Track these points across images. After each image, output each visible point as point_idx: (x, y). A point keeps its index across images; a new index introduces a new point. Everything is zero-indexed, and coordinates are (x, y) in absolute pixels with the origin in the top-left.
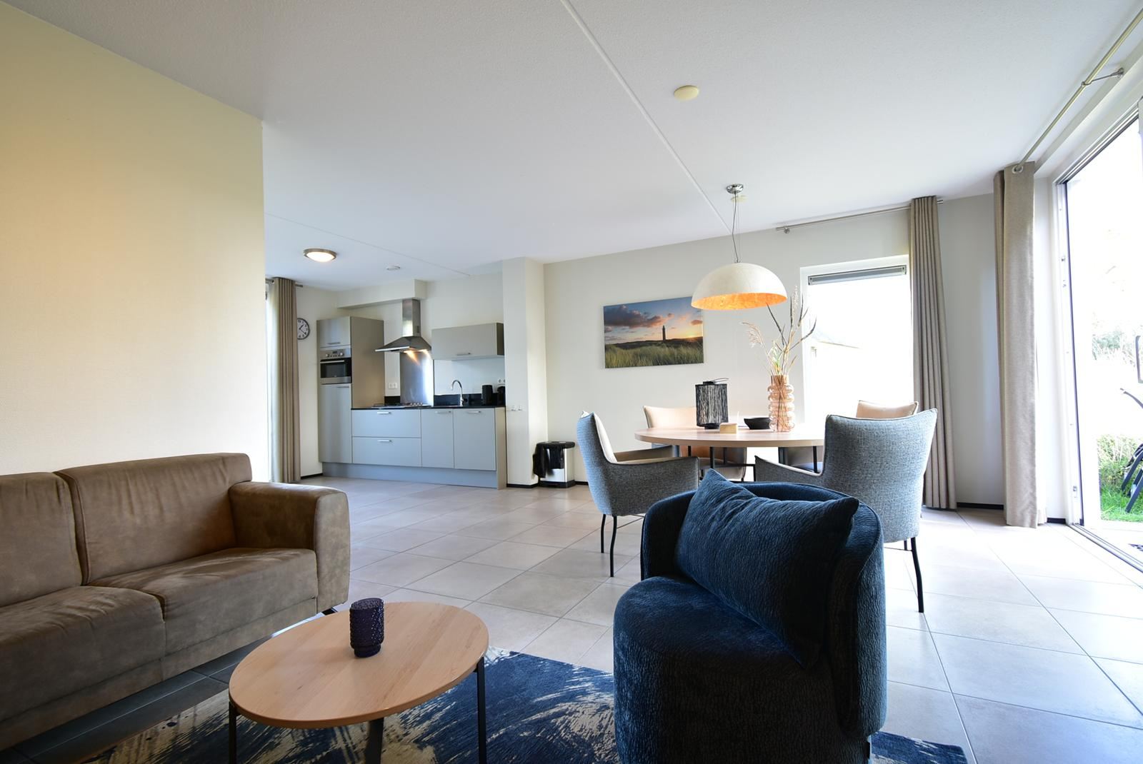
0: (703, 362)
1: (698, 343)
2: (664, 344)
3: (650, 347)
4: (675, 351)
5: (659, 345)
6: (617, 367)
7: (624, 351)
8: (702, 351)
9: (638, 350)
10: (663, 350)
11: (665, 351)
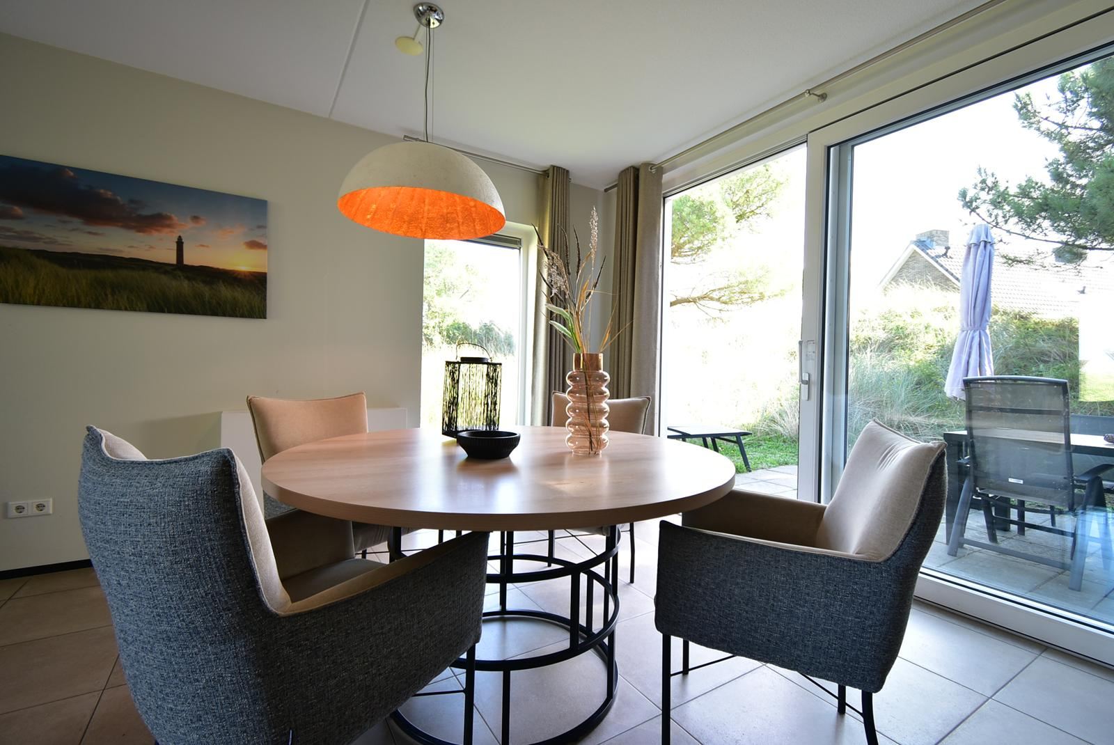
0: (265, 318)
1: (258, 282)
2: (179, 273)
3: (141, 272)
4: (206, 290)
5: (166, 273)
6: (39, 304)
7: (63, 272)
8: (264, 299)
9: (108, 275)
10: (174, 283)
11: (184, 286)
